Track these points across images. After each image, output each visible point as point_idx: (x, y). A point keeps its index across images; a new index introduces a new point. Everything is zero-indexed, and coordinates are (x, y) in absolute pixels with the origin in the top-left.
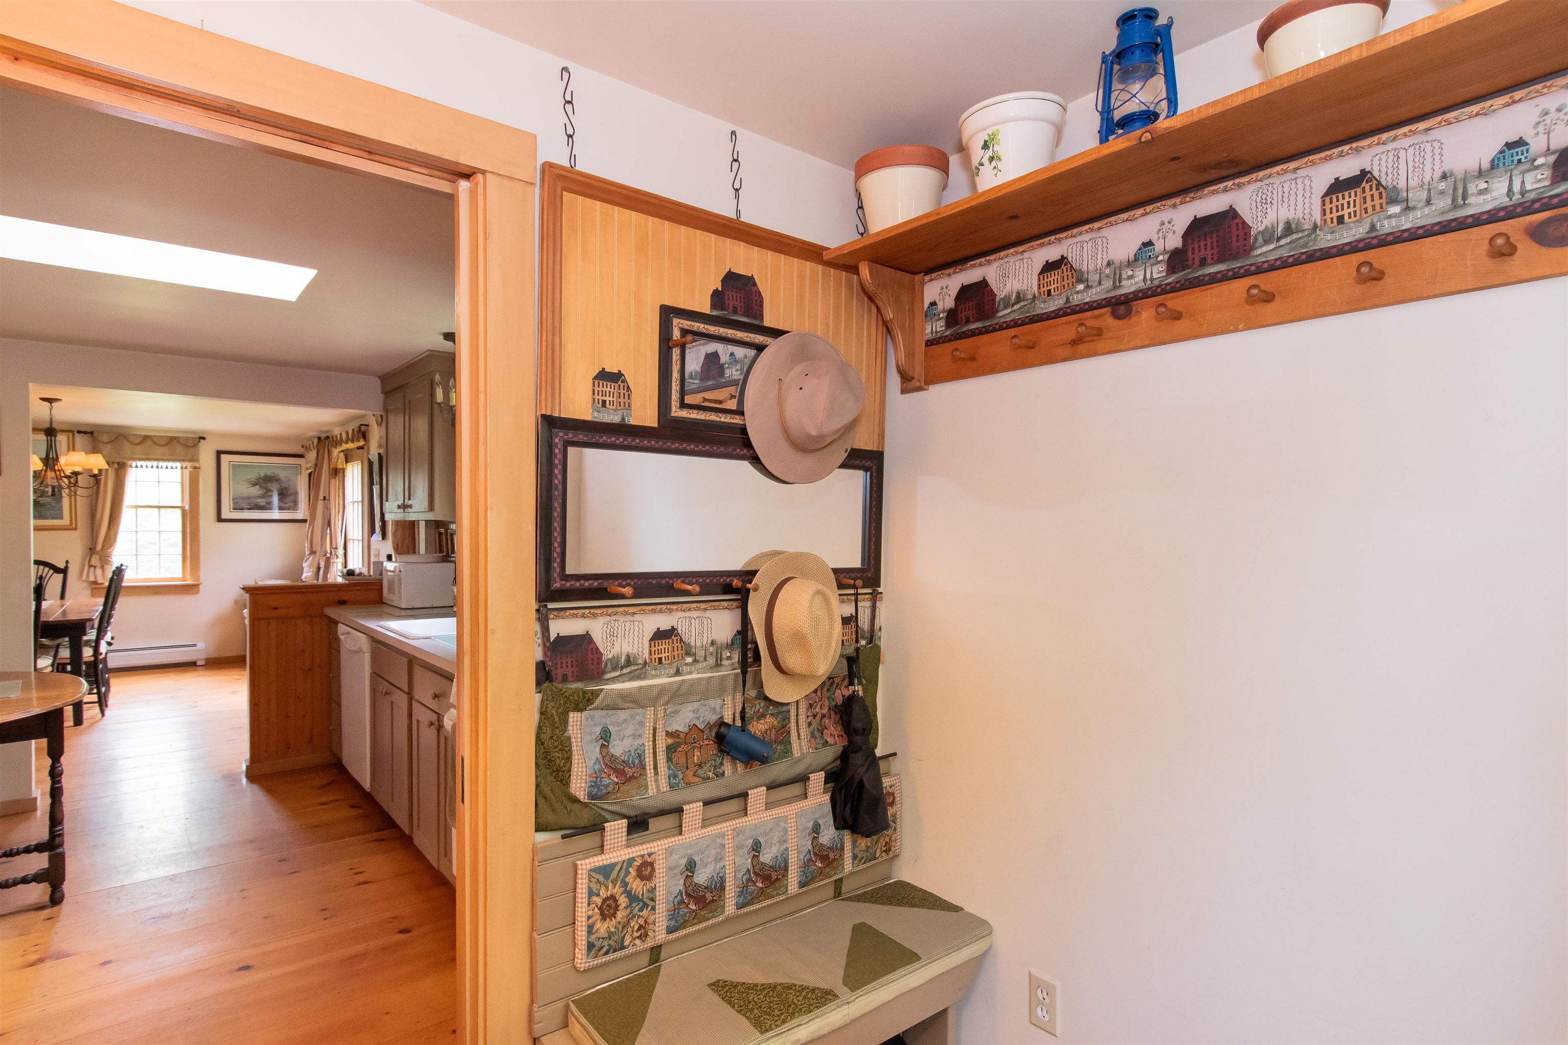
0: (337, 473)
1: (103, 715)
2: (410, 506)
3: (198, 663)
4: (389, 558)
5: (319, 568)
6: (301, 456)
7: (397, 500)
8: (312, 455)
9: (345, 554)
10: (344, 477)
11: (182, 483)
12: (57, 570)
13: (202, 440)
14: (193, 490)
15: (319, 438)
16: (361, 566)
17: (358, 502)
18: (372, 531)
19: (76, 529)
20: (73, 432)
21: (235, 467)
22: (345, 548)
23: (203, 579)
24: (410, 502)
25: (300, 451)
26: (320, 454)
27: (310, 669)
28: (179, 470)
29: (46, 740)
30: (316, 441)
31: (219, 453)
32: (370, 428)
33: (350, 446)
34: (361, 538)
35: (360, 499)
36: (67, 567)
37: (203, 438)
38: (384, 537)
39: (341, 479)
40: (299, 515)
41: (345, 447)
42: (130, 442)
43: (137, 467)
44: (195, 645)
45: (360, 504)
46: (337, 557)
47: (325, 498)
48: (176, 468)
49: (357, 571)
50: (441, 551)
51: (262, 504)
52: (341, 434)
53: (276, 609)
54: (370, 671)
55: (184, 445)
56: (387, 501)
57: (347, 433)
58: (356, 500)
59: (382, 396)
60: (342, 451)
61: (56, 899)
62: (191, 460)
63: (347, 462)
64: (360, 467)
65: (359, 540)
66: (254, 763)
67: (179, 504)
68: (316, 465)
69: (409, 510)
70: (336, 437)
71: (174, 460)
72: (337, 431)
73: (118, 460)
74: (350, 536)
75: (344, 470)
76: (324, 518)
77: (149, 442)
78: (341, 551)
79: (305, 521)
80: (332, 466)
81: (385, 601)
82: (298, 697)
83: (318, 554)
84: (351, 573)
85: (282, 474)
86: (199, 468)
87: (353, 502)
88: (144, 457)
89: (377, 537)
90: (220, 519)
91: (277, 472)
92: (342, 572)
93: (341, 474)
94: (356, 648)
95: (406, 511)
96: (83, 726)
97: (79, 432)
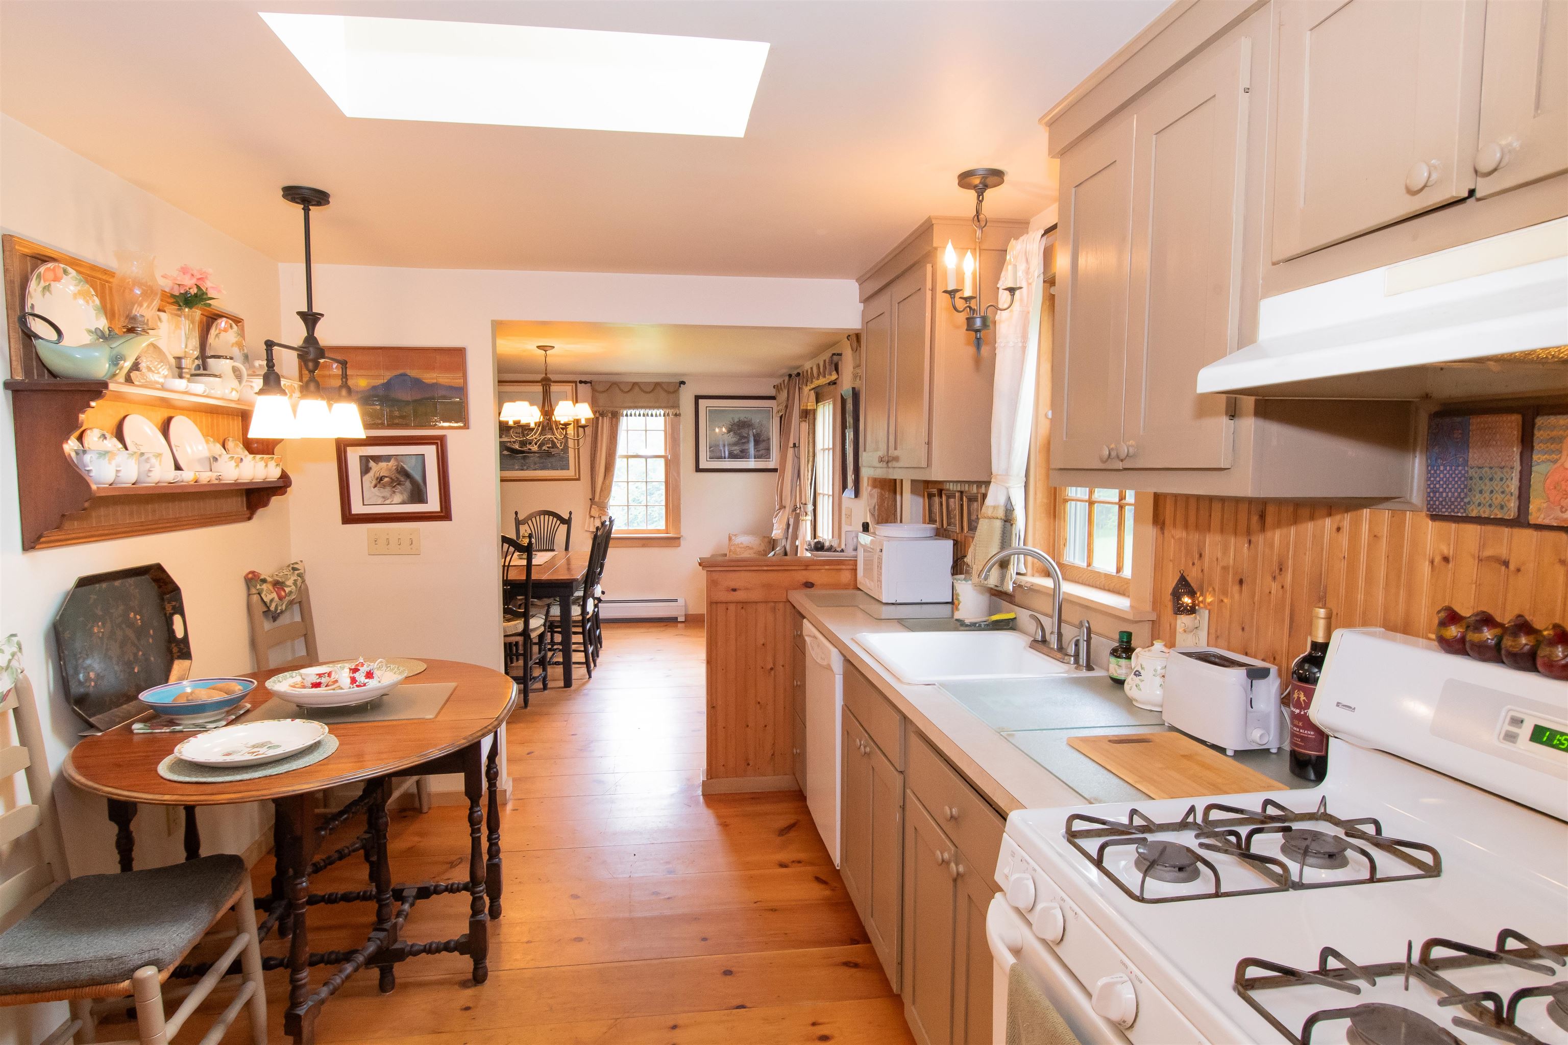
0: (808, 415)
1: (590, 677)
2: (896, 459)
3: (679, 620)
4: (866, 528)
5: (788, 525)
6: (773, 398)
7: (877, 449)
8: (784, 394)
9: (815, 510)
10: (814, 419)
11: (665, 431)
12: (563, 521)
13: (682, 385)
14: (673, 438)
15: (790, 376)
16: (830, 537)
17: (829, 449)
18: (844, 487)
19: (578, 479)
20: (575, 382)
21: (712, 413)
22: (815, 504)
23: (685, 531)
24: (896, 453)
25: (772, 392)
26: (791, 392)
27: (772, 669)
28: (662, 418)
29: (463, 773)
30: (787, 379)
31: (697, 398)
32: (844, 357)
33: (822, 381)
34: (831, 493)
35: (831, 446)
36: (570, 518)
37: (683, 383)
38: (857, 494)
39: (811, 421)
40: (771, 465)
41: (816, 383)
42: (620, 389)
43: (627, 415)
44: (676, 600)
45: (831, 452)
46: (806, 514)
47: (794, 444)
48: (660, 415)
49: (827, 544)
50: (932, 521)
51: (735, 452)
52: (812, 368)
53: (734, 590)
54: (842, 703)
55: (666, 391)
56: (865, 450)
57: (818, 366)
58: (826, 447)
59: (861, 306)
60: (813, 389)
61: (479, 977)
62: (673, 407)
63: (817, 401)
64: (831, 406)
65: (829, 496)
66: (711, 778)
67: (663, 453)
68: (787, 407)
69: (895, 464)
70: (807, 371)
71: (658, 408)
72: (808, 365)
73: (611, 409)
74: (819, 490)
75: (814, 412)
76: (793, 468)
77: (637, 389)
78: (810, 507)
79: (775, 470)
80: (802, 408)
81: (859, 586)
82: (759, 703)
83: (787, 509)
84: (819, 547)
85: (756, 420)
86: (679, 415)
87: (824, 450)
88: (632, 405)
89: (849, 493)
90: (698, 470)
91: (749, 416)
92: (810, 545)
93: (811, 416)
94: (825, 663)
95: (890, 465)
96: (573, 688)
97: (581, 382)
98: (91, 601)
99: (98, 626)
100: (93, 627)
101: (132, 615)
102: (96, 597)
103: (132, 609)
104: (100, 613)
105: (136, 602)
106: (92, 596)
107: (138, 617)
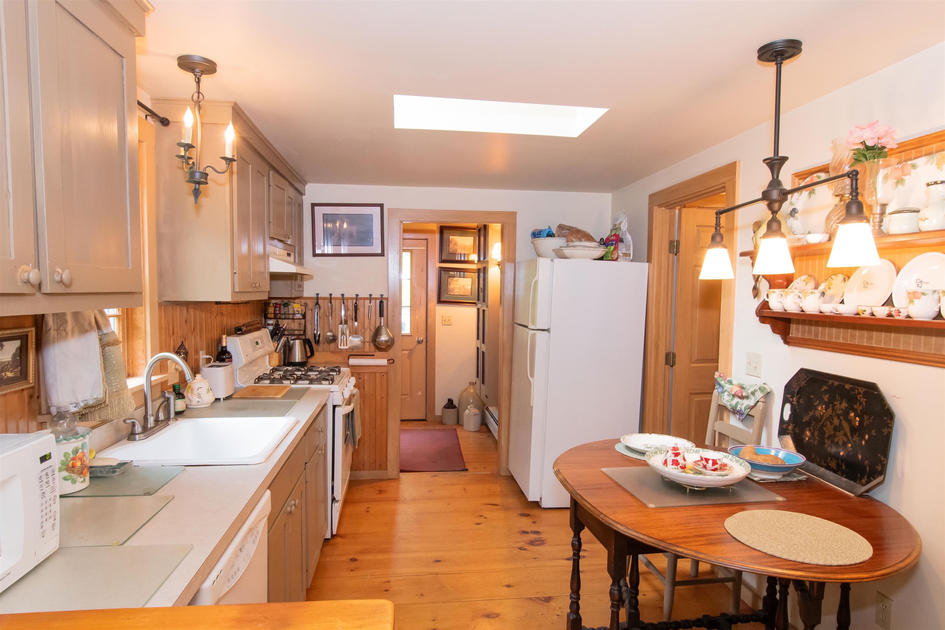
98: (823, 389)
99: (822, 407)
100: (818, 405)
101: (852, 414)
102: (827, 388)
103: (855, 411)
104: (826, 400)
105: (861, 408)
106: (824, 387)
107: (858, 419)
